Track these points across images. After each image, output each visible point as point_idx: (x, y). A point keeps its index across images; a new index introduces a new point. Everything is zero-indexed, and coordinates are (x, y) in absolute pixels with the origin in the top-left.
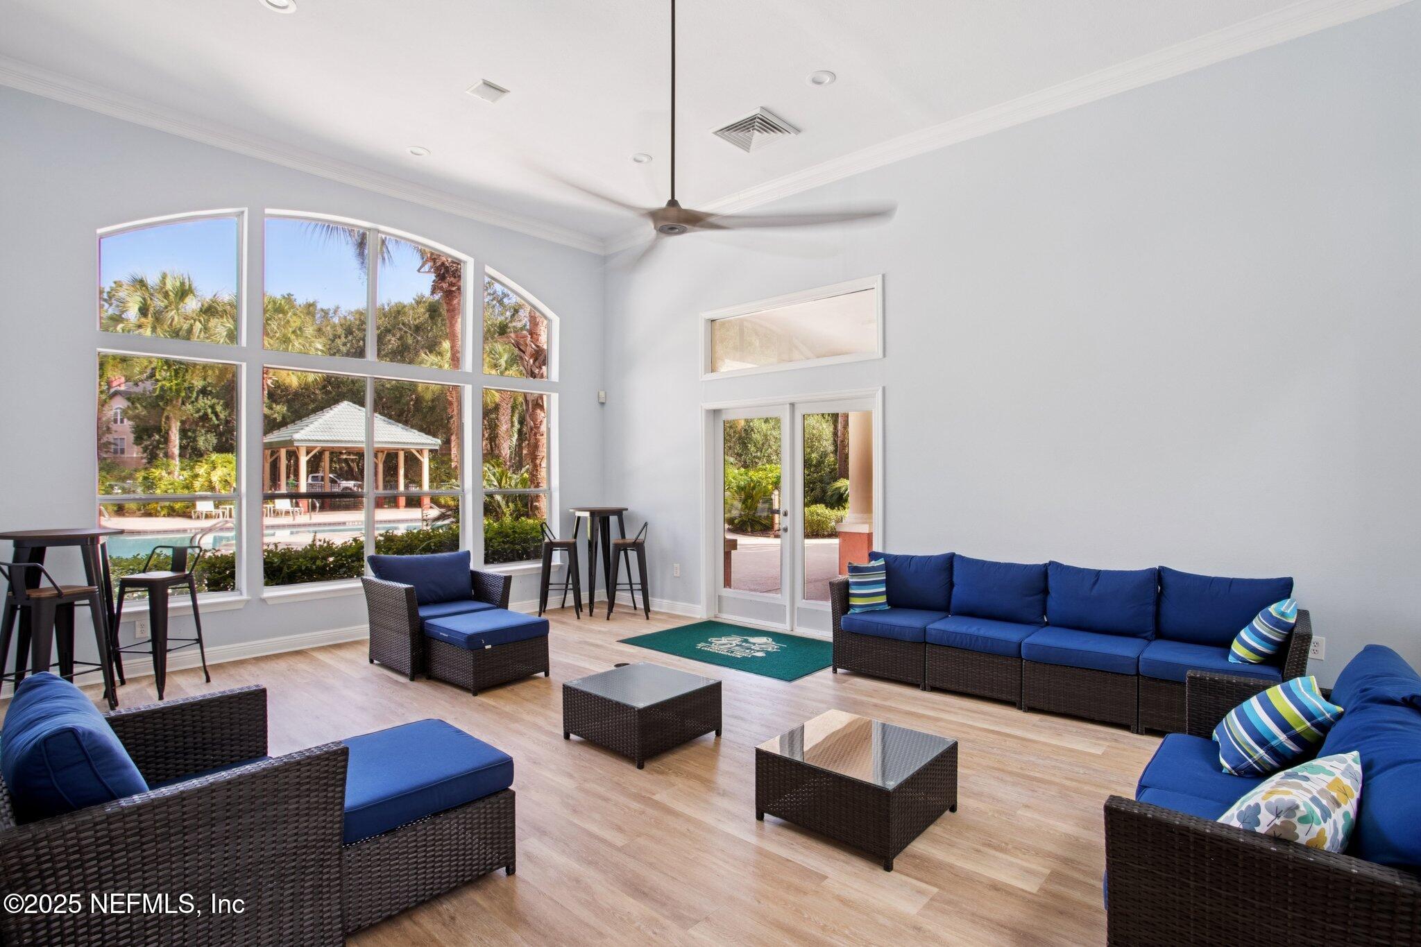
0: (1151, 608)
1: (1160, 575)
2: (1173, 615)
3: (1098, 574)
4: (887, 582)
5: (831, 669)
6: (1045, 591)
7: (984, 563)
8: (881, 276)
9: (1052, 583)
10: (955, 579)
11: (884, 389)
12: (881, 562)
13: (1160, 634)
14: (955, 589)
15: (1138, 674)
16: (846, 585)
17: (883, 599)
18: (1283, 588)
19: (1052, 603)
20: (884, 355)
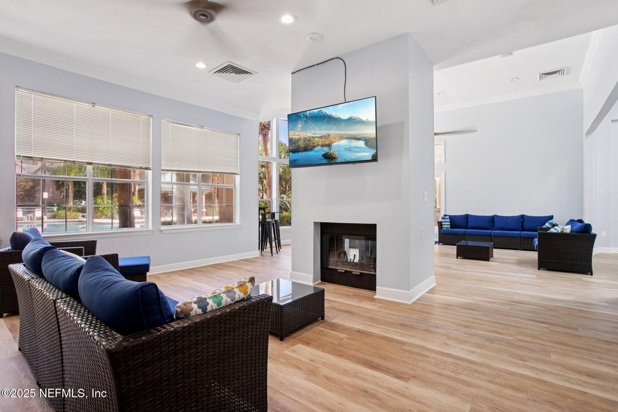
0: (521, 224)
1: (523, 216)
2: (526, 225)
3: (507, 217)
4: (450, 222)
5: (438, 244)
6: (494, 222)
7: (477, 216)
8: (444, 141)
9: (495, 219)
10: (469, 220)
11: (445, 172)
12: (448, 217)
13: (523, 230)
14: (469, 223)
15: (520, 237)
16: (441, 222)
17: (449, 226)
18: (551, 217)
19: (495, 224)
20: (445, 163)
